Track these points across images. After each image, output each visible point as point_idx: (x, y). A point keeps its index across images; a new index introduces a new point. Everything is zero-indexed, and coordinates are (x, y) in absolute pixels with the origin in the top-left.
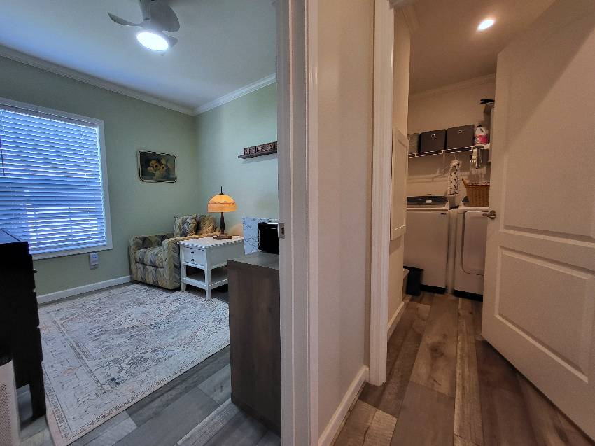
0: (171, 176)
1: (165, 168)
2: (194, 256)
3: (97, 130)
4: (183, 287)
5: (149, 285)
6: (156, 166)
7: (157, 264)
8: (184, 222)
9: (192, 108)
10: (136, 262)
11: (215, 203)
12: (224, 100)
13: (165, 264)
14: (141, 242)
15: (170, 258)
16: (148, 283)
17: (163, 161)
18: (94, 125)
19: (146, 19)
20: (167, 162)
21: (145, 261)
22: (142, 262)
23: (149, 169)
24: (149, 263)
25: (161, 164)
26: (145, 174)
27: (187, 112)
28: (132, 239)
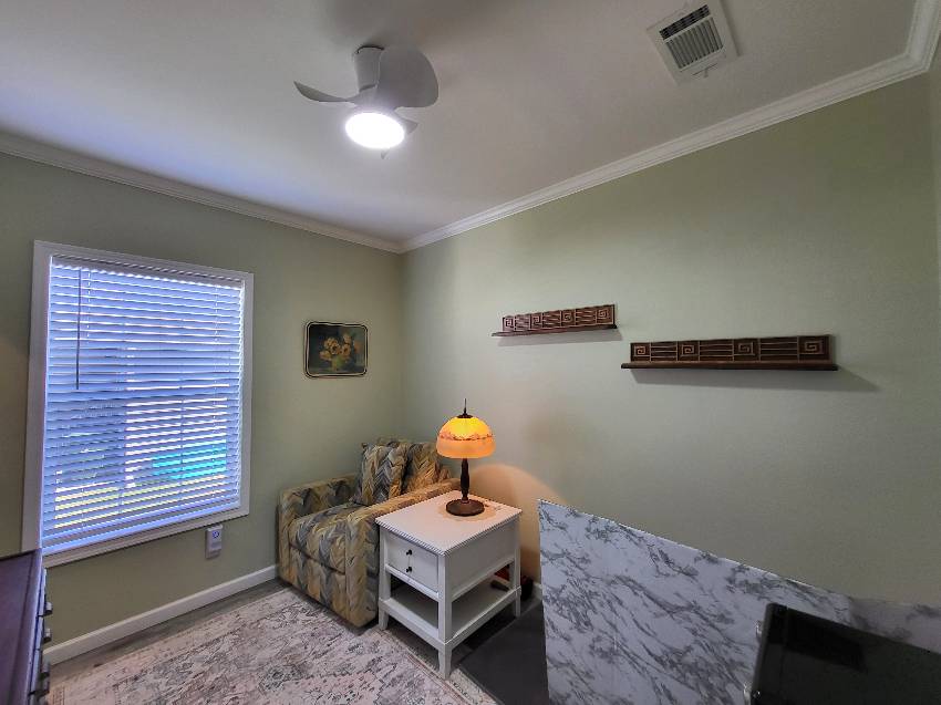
0: (358, 364)
1: (349, 350)
2: (412, 561)
3: (242, 290)
4: (382, 621)
5: (311, 600)
6: (334, 348)
7: (333, 561)
8: (382, 460)
9: (398, 240)
10: (290, 545)
11: (455, 439)
12: (459, 227)
13: (350, 568)
14: (302, 501)
15: (360, 558)
16: (311, 593)
17: (346, 338)
18: (238, 283)
19: (364, 88)
20: (352, 338)
21: (309, 549)
22: (301, 548)
23: (322, 353)
24: (316, 555)
25: (342, 342)
26: (315, 364)
27: (387, 247)
28: (286, 497)
